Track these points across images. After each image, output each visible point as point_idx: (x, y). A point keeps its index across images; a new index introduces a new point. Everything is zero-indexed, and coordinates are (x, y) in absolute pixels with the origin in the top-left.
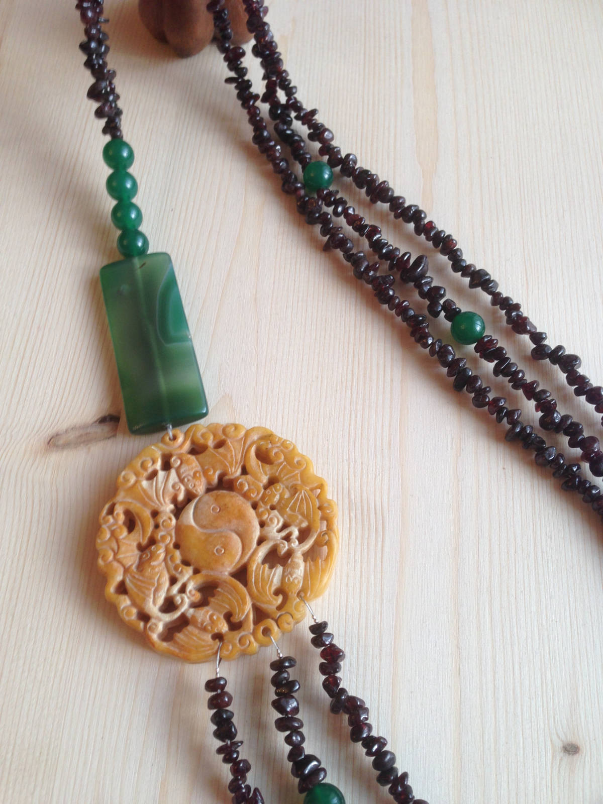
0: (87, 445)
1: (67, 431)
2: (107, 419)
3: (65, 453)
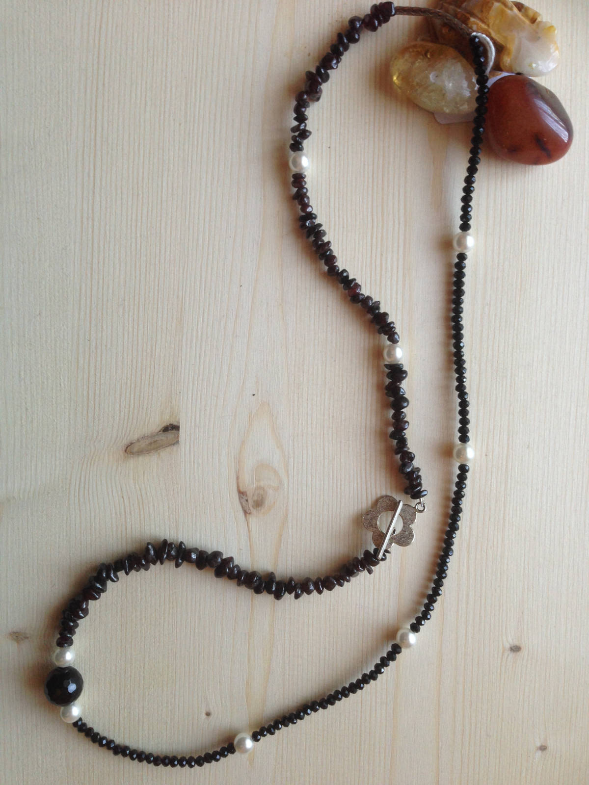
0: (157, 451)
2: (169, 428)
3: (141, 458)
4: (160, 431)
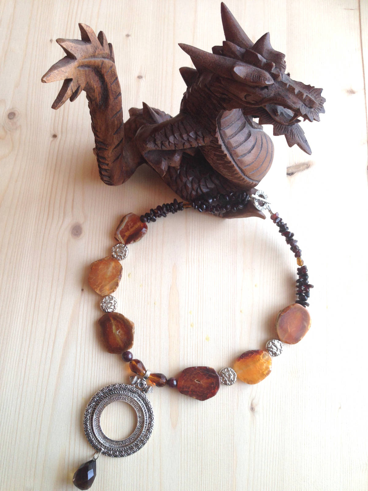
4: (295, 173)
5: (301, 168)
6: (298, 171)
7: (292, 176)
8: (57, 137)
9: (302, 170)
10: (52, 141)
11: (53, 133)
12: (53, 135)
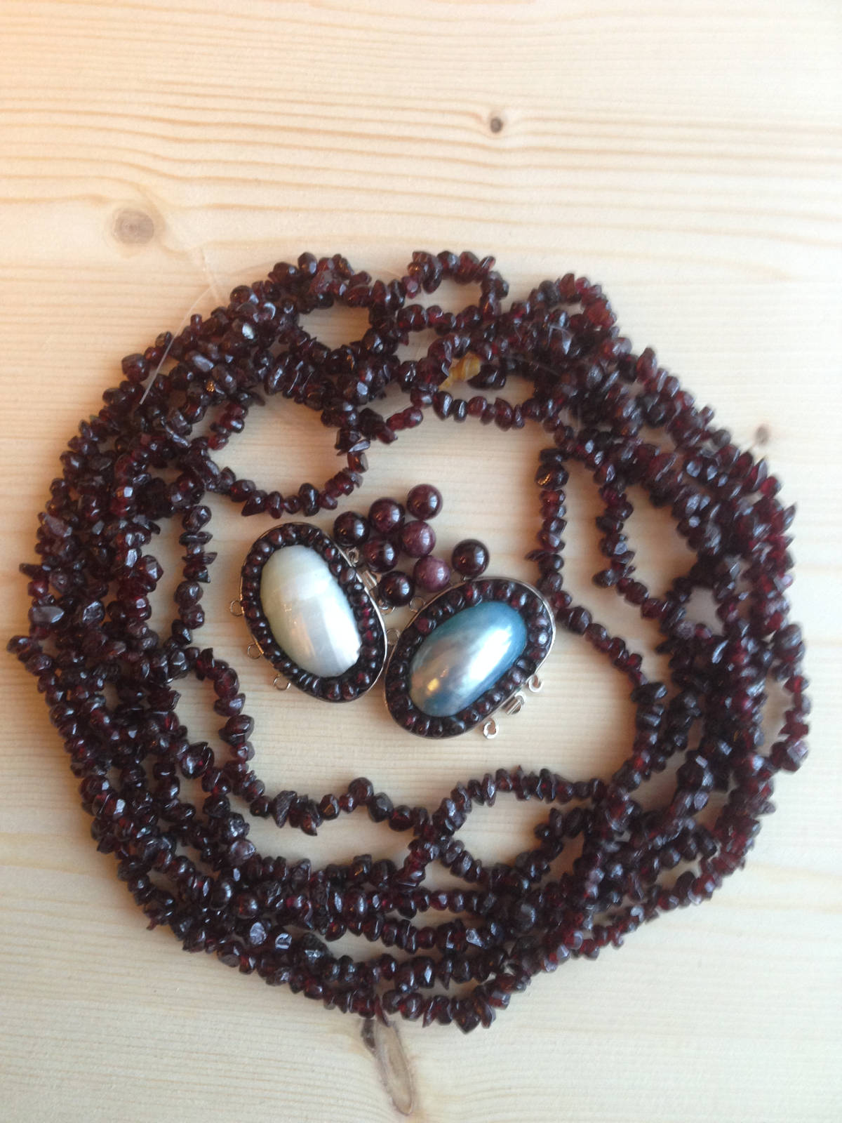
0: (408, 1061)
1: (389, 1092)
2: (368, 1036)
3: (422, 1089)
4: (374, 1053)
5: (395, 1082)
6: (381, 1068)
7: (362, 1039)
8: (493, 135)
9: (385, 1085)
10: (477, 117)
11: (511, 117)
12: (502, 117)
